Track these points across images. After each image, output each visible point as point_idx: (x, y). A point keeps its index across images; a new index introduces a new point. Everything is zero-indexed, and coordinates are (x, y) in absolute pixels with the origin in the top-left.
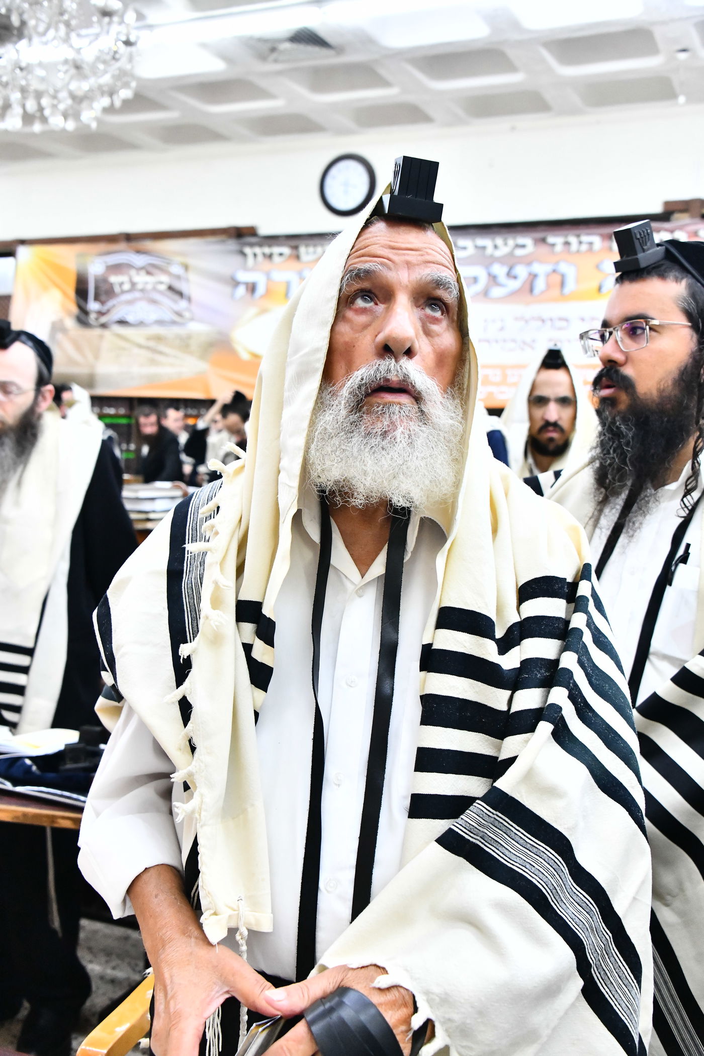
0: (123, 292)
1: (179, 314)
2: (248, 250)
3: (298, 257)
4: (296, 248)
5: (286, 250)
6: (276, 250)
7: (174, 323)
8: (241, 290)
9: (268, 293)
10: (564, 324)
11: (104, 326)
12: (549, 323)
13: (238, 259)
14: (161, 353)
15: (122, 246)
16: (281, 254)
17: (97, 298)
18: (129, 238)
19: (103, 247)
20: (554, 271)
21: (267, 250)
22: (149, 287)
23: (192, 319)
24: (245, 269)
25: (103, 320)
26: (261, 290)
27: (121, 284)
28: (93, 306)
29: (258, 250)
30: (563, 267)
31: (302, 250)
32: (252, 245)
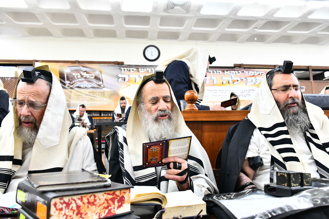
0: (78, 78)
1: (99, 85)
2: (122, 68)
3: (139, 71)
4: (138, 69)
5: (135, 69)
6: (131, 69)
7: (98, 88)
8: (120, 79)
9: (129, 80)
10: (215, 91)
11: (71, 88)
12: (211, 91)
13: (119, 71)
14: (94, 97)
15: (77, 64)
16: (133, 70)
17: (68, 80)
18: (79, 62)
19: (69, 64)
20: (211, 78)
21: (129, 69)
22: (88, 77)
23: (104, 87)
24: (121, 73)
25: (71, 86)
26: (127, 80)
27: (77, 76)
28: (67, 82)
29: (125, 68)
30: (213, 78)
31: (140, 69)
32: (124, 67)
